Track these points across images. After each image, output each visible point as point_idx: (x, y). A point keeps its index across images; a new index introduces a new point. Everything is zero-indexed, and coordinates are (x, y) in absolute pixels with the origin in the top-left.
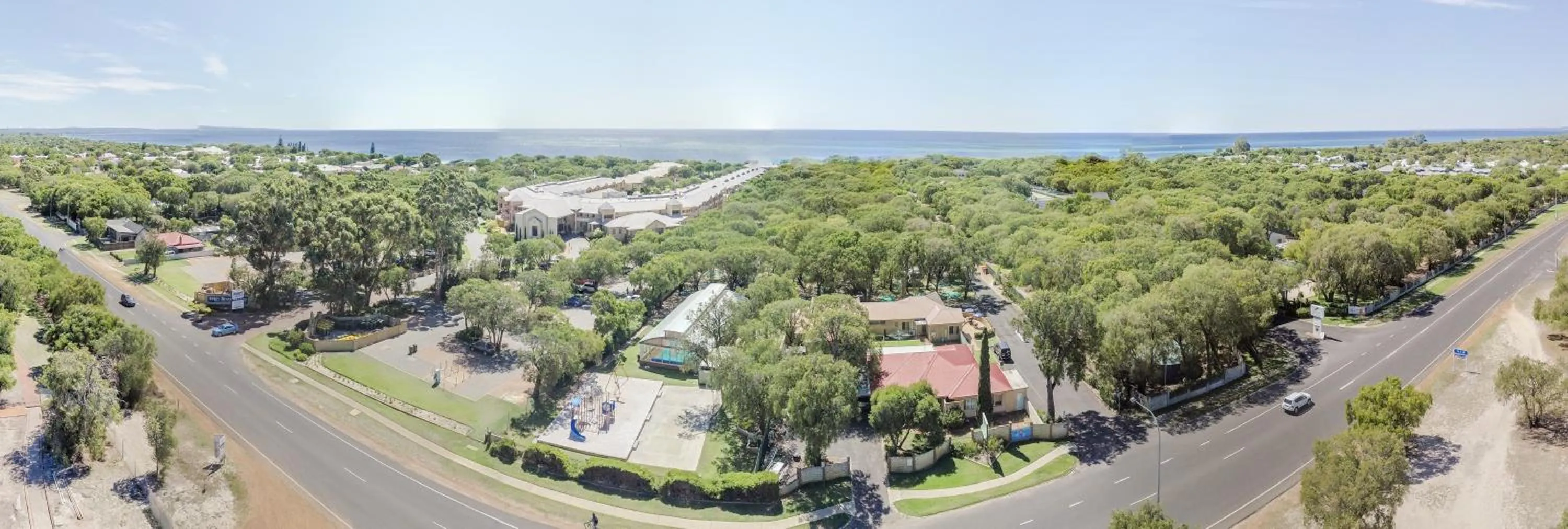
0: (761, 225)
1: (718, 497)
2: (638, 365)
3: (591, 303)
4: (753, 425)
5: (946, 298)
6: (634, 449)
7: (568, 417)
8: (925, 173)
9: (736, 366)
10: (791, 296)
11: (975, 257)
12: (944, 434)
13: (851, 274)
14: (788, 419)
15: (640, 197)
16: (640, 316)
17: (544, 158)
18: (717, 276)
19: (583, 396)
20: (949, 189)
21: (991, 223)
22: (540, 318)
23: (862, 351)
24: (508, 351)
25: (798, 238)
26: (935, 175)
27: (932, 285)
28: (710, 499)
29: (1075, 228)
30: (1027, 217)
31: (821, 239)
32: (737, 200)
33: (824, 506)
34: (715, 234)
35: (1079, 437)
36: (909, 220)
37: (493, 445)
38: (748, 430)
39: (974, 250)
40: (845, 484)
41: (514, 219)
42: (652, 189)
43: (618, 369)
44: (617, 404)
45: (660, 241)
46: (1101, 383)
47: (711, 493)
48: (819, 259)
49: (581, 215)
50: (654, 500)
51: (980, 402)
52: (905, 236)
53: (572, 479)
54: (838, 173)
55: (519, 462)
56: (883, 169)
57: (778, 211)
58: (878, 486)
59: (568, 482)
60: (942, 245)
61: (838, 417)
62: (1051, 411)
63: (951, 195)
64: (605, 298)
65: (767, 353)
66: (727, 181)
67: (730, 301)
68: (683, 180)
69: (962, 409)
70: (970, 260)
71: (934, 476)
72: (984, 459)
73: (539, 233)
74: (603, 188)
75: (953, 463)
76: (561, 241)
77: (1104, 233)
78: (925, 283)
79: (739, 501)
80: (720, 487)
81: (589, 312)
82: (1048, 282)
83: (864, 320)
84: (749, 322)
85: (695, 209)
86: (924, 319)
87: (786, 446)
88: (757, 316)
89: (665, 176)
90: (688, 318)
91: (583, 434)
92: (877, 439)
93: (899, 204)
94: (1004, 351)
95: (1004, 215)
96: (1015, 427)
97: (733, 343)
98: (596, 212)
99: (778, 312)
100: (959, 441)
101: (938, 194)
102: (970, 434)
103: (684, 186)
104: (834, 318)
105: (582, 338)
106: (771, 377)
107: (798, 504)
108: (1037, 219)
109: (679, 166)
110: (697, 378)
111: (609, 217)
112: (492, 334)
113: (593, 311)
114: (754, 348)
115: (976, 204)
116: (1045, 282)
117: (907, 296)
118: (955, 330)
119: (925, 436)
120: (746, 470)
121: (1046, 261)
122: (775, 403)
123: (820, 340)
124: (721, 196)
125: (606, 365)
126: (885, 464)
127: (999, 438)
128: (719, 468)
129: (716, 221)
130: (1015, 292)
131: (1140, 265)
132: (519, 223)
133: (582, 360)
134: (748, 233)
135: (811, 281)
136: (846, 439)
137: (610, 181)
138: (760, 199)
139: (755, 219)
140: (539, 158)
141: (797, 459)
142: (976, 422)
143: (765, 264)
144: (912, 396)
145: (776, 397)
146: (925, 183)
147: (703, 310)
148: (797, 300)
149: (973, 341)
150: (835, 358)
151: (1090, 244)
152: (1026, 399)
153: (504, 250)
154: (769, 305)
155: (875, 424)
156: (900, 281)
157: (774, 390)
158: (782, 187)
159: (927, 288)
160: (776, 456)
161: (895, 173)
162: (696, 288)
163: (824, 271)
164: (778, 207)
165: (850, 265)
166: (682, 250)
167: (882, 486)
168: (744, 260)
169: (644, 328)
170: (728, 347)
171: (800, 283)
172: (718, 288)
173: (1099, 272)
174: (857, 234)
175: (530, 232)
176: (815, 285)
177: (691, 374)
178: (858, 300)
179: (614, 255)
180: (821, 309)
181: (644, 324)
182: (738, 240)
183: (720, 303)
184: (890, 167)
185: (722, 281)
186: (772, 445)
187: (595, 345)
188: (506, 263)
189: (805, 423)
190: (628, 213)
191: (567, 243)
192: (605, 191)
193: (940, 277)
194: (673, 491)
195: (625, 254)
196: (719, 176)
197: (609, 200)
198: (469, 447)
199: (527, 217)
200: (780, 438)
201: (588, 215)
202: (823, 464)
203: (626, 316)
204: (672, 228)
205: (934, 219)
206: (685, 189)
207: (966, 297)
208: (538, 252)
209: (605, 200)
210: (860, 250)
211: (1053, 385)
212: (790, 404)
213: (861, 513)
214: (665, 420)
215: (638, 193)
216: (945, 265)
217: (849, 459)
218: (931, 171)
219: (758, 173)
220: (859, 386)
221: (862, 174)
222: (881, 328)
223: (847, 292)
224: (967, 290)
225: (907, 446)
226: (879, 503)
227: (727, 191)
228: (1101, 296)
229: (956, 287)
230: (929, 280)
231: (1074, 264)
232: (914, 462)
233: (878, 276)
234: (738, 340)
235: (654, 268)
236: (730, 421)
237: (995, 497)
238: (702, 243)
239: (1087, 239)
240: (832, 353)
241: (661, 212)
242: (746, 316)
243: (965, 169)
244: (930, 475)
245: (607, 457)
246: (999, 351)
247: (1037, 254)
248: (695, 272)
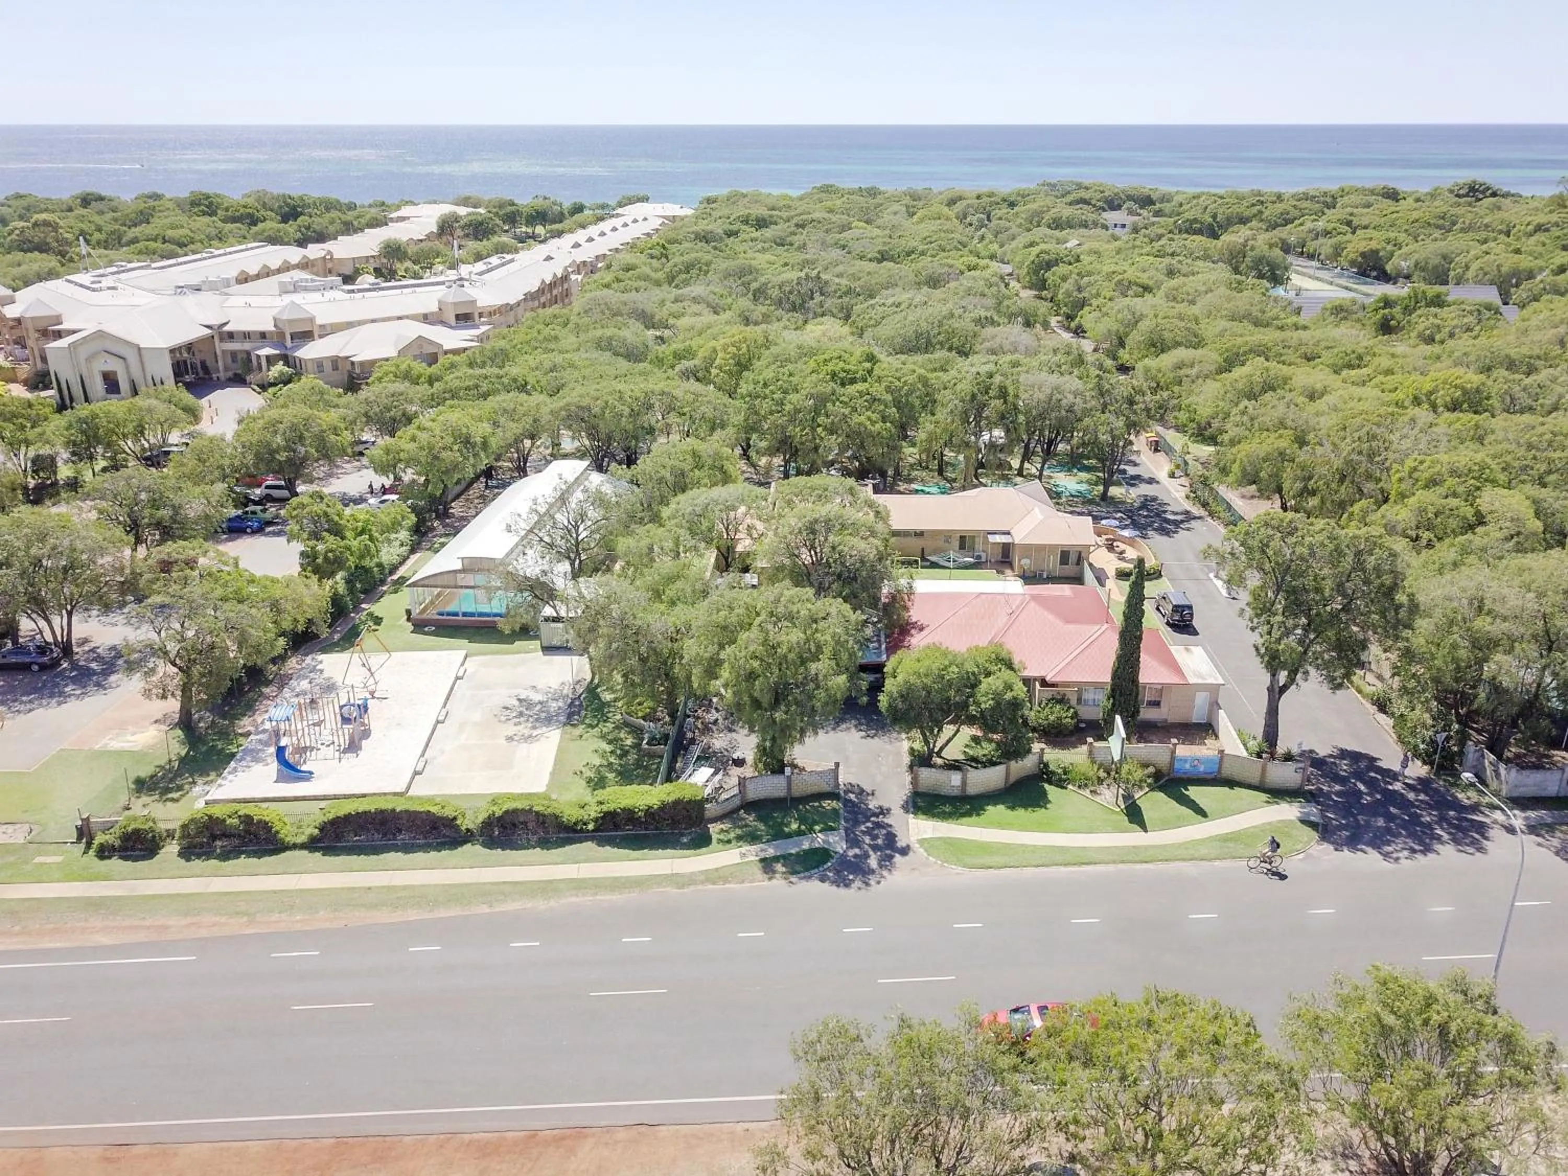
0: (661, 340)
1: (591, 827)
2: (410, 626)
3: (284, 522)
4: (654, 710)
5: (1058, 495)
6: (416, 773)
7: (267, 744)
8: (1034, 220)
9: (615, 608)
10: (726, 479)
11: (1133, 417)
12: (1030, 741)
13: (857, 438)
14: (722, 697)
15: (374, 288)
16: (404, 535)
17: (101, 198)
18: (568, 445)
19: (295, 700)
20: (1085, 259)
21: (1177, 344)
22: (166, 566)
23: (873, 583)
24: (93, 650)
25: (743, 365)
26: (1057, 224)
27: (1032, 468)
28: (576, 831)
29: (1389, 372)
30: (1267, 336)
31: (790, 367)
32: (607, 286)
33: (789, 836)
34: (559, 359)
35: (1328, 795)
36: (989, 331)
37: (99, 839)
38: (644, 718)
39: (1131, 402)
40: (828, 804)
41: (44, 359)
42: (400, 267)
43: (367, 639)
44: (371, 703)
45: (431, 381)
46: (1400, 706)
47: (576, 824)
48: (788, 407)
49: (231, 336)
50: (468, 846)
51: (1112, 695)
52: (978, 364)
53: (295, 847)
54: (834, 218)
55: (172, 849)
56: (936, 208)
57: (696, 308)
58: (889, 810)
59: (288, 853)
60: (1057, 388)
61: (821, 694)
62: (1271, 734)
63: (1090, 274)
64: (318, 508)
65: (679, 584)
66: (577, 245)
67: (599, 491)
68: (472, 245)
69: (1074, 702)
70: (1120, 423)
71: (1001, 807)
72: (1109, 795)
73: (124, 386)
74: (279, 271)
75: (1044, 793)
76: (187, 397)
77: (1465, 392)
78: (1015, 463)
79: (629, 830)
80: (593, 812)
81: (283, 540)
82: (1299, 485)
83: (880, 527)
84: (640, 530)
85: (509, 308)
86: (1008, 533)
87: (719, 742)
88: (656, 519)
89: (429, 237)
90: (509, 529)
91: (304, 768)
92: (895, 735)
93: (969, 292)
94: (1177, 609)
95: (1209, 329)
96: (1184, 751)
97: (609, 570)
98: (269, 327)
99: (698, 510)
100: (1056, 757)
101: (1062, 269)
102: (1085, 748)
103: (479, 257)
104: (816, 521)
105: (278, 592)
106: (689, 629)
107: (738, 831)
108: (1293, 343)
109: (462, 211)
110: (537, 637)
111: (305, 336)
112: (42, 623)
113: (291, 538)
114: (650, 577)
115: (1148, 296)
116: (1291, 485)
117: (975, 487)
118: (1073, 558)
119: (991, 741)
120: (643, 782)
121: (1301, 442)
122: (697, 671)
123: (787, 562)
124: (565, 278)
125: (337, 637)
126: (908, 778)
127: (1145, 765)
128: (589, 781)
129: (559, 331)
130: (1216, 496)
131: (1552, 478)
132: (60, 367)
133: (283, 634)
134: (633, 355)
135: (772, 452)
136: (832, 733)
137: (294, 254)
138: (658, 284)
139: (647, 327)
140: (86, 201)
141: (740, 763)
142: (1101, 730)
143: (673, 418)
144: (970, 667)
145: (698, 660)
146: (1032, 244)
147: (542, 510)
148: (738, 488)
149: (1111, 583)
150: (818, 594)
151: (1423, 414)
152: (1215, 705)
153: (31, 434)
154: (681, 497)
155: (892, 708)
156: (961, 457)
157: (691, 648)
158: (708, 257)
159: (1020, 473)
160: (699, 758)
161: (963, 217)
162: (521, 471)
163: (795, 431)
164: (695, 300)
165: (856, 419)
166: (485, 396)
167: (897, 811)
168: (627, 411)
169: (414, 558)
170: (598, 578)
171: (745, 455)
172: (572, 468)
173: (1432, 483)
174: (871, 358)
175: (97, 386)
176: (778, 461)
177: (525, 632)
178: (870, 488)
179: (330, 417)
180: (789, 503)
181: (413, 551)
182: (612, 372)
183: (578, 495)
184: (952, 202)
185: (580, 454)
186: (693, 741)
187: (308, 600)
188: (43, 464)
189: (756, 704)
190: (349, 325)
191: (204, 402)
192: (286, 277)
193: (1049, 453)
194: (503, 827)
195: (351, 415)
196: (559, 234)
197: (297, 298)
198: (38, 860)
199: (83, 353)
200: (707, 729)
201: (247, 335)
202: (788, 770)
203: (371, 539)
204: (456, 352)
205: (1046, 325)
206: (480, 266)
207: (1104, 497)
208: (130, 428)
209: (287, 299)
210: (878, 390)
211: (1283, 689)
212: (725, 673)
213: (857, 851)
214: (477, 716)
215: (368, 279)
216: (1063, 429)
217: (837, 765)
218: (1047, 217)
219: (647, 227)
220: (864, 644)
221: (887, 218)
222: (915, 544)
223: (846, 473)
224: (1107, 484)
225: (954, 752)
226: (891, 838)
227: (580, 267)
228: (1426, 535)
229: (1084, 475)
230: (1027, 456)
231: (1371, 456)
232: (964, 782)
233: (914, 445)
234: (617, 567)
235: (423, 437)
236: (608, 704)
237: (1123, 862)
238: (531, 380)
239: (1417, 401)
240: (811, 585)
241: (426, 318)
242: (632, 520)
243: (1131, 212)
244: (995, 804)
245: (364, 796)
246: (1167, 609)
247: (1282, 424)
248: (518, 441)
